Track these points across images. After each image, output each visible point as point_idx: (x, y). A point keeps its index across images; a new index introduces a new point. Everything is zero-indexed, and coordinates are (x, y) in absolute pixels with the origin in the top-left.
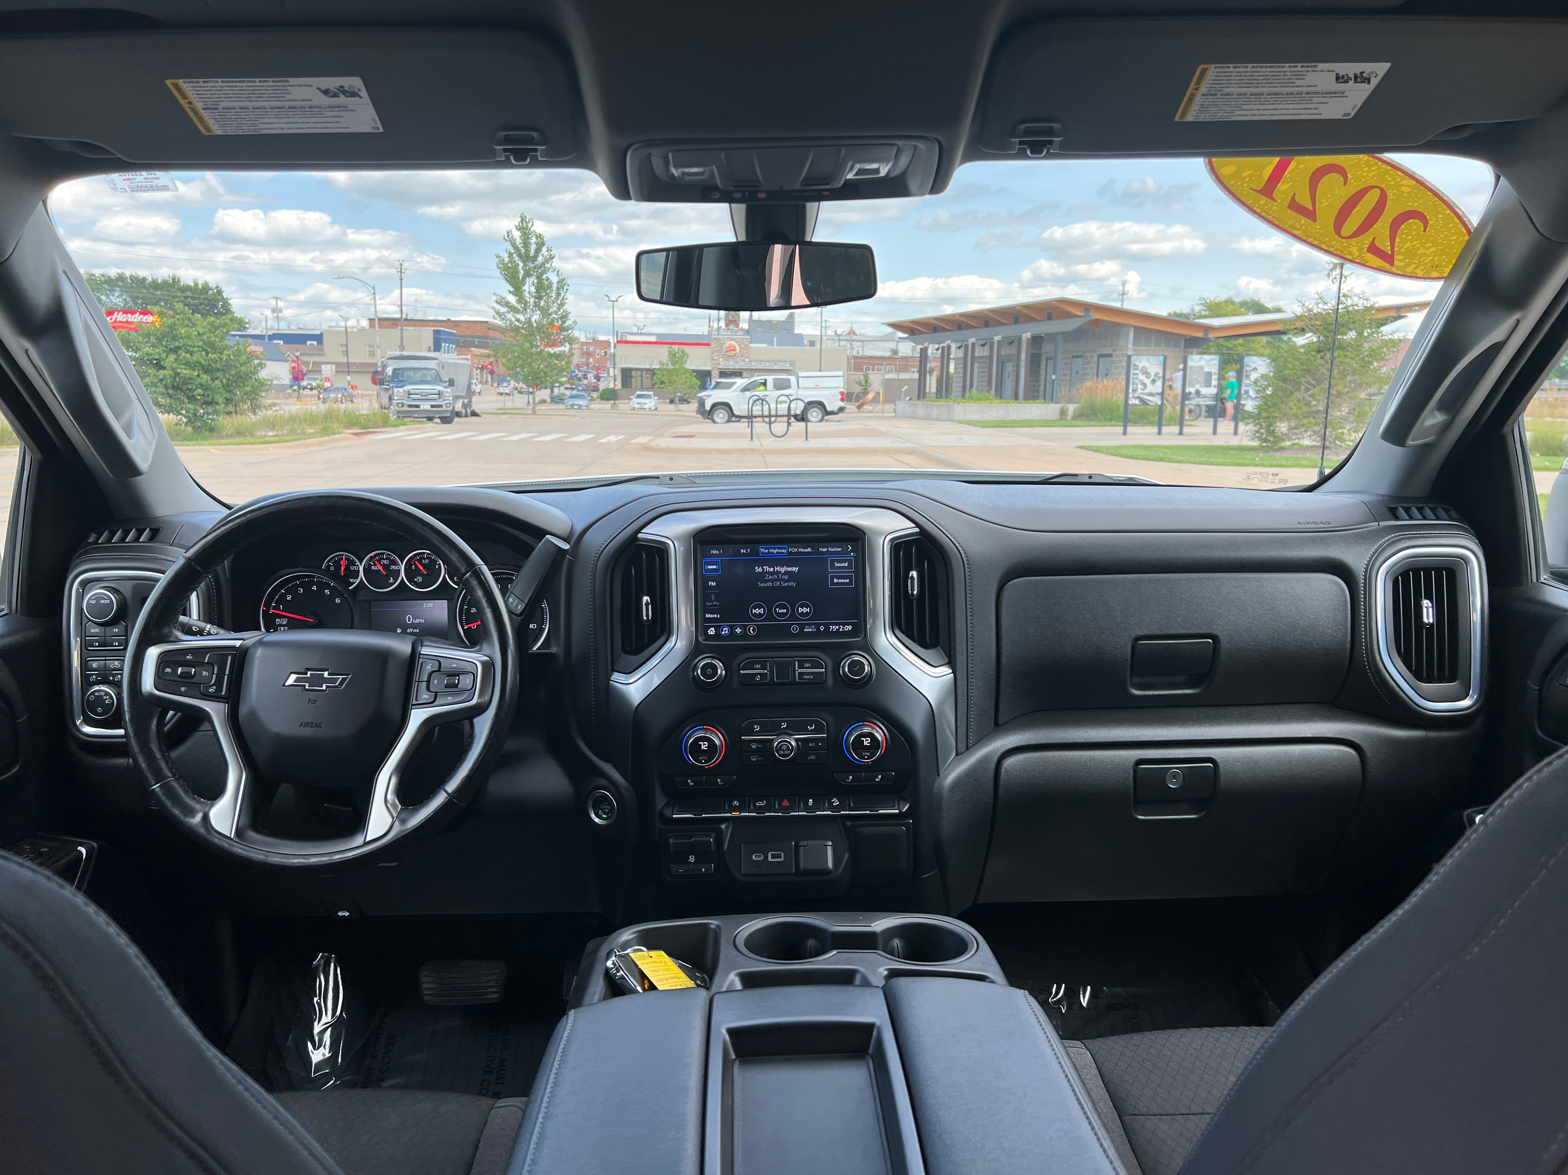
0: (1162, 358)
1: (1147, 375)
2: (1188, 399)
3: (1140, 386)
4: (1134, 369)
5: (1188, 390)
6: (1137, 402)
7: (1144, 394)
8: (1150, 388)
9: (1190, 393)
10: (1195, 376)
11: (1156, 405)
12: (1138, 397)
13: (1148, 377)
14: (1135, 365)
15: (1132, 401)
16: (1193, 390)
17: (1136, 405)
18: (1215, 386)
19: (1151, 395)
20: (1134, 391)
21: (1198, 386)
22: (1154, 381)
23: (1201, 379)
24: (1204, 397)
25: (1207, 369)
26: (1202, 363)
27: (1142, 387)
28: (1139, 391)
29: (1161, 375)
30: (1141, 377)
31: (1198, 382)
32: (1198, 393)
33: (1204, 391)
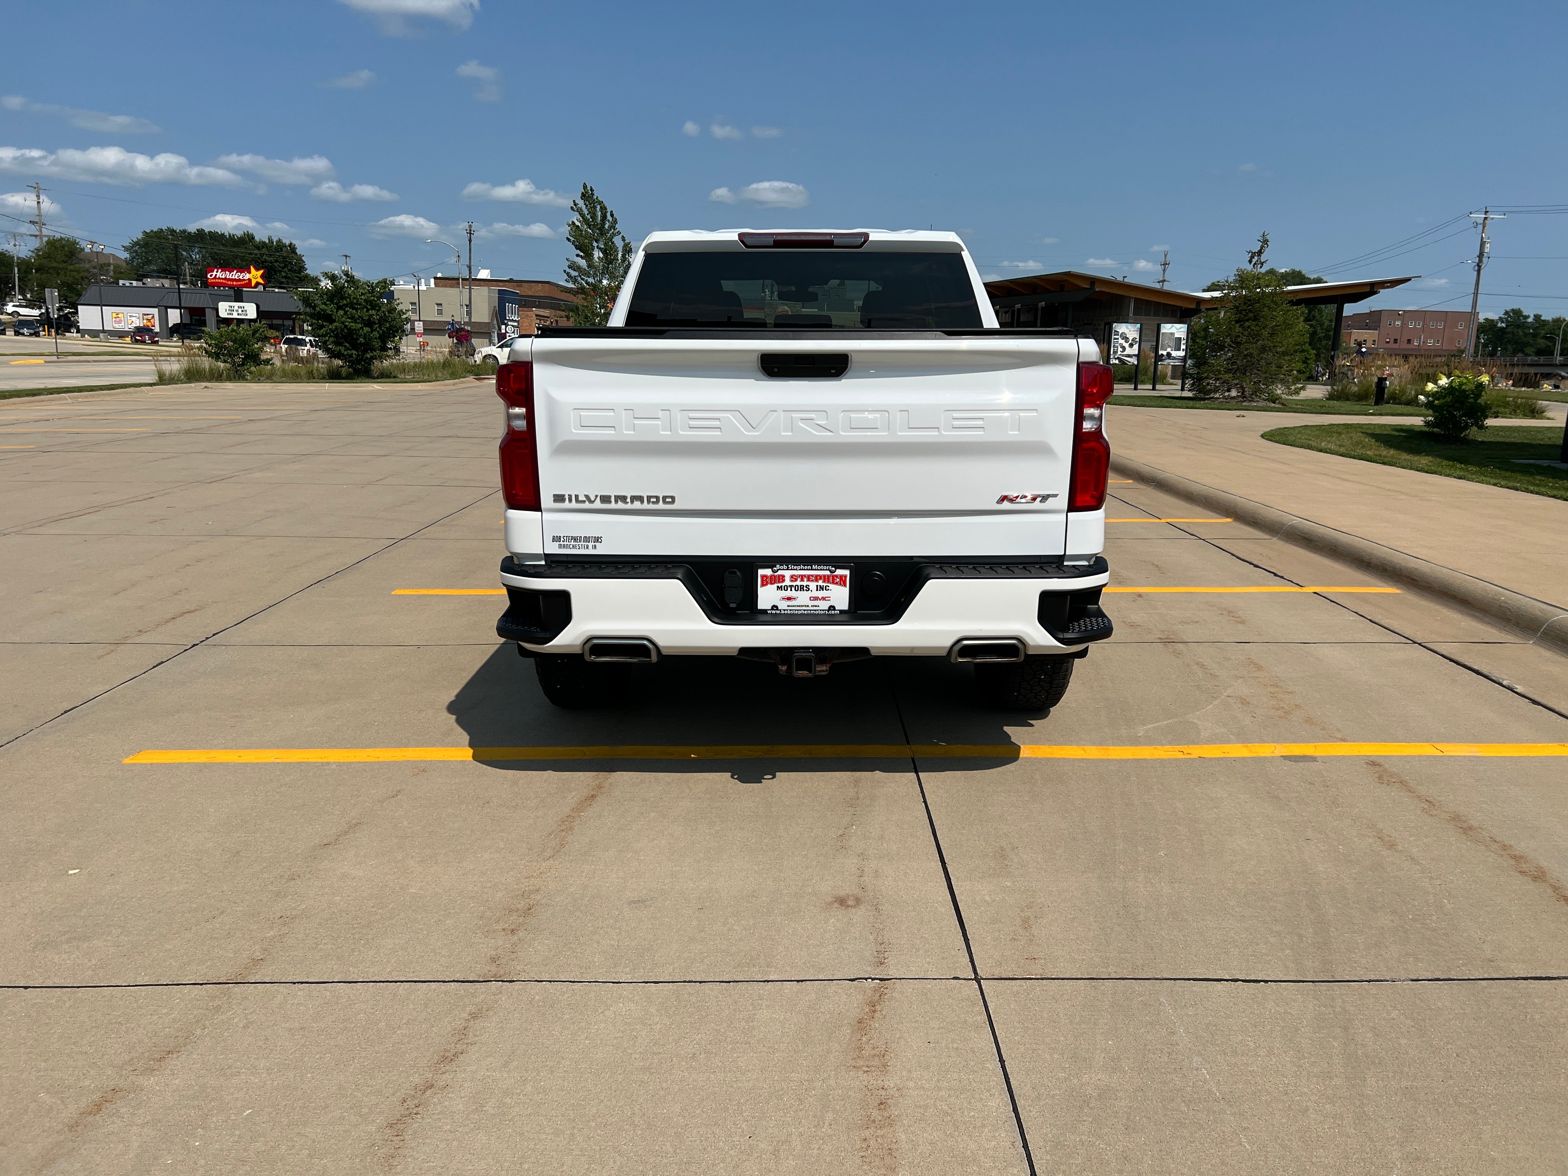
0: (1139, 325)
1: (1126, 339)
2: (1162, 360)
3: (1120, 349)
4: (1115, 335)
5: (1160, 352)
6: (1117, 362)
7: (1123, 356)
8: (1128, 351)
9: (1162, 355)
10: (1166, 342)
11: (1133, 364)
12: (1118, 358)
13: (1126, 342)
14: (1115, 331)
15: (1114, 361)
16: (1165, 353)
17: (1116, 364)
18: (1183, 350)
19: (1129, 356)
20: (1115, 352)
21: (1169, 350)
22: (1131, 345)
23: (1172, 344)
24: (1174, 358)
25: (1176, 336)
26: (1173, 330)
27: (1121, 350)
28: (1119, 353)
29: (1138, 340)
30: (1121, 341)
31: (1170, 346)
32: (1169, 354)
33: (1174, 354)
